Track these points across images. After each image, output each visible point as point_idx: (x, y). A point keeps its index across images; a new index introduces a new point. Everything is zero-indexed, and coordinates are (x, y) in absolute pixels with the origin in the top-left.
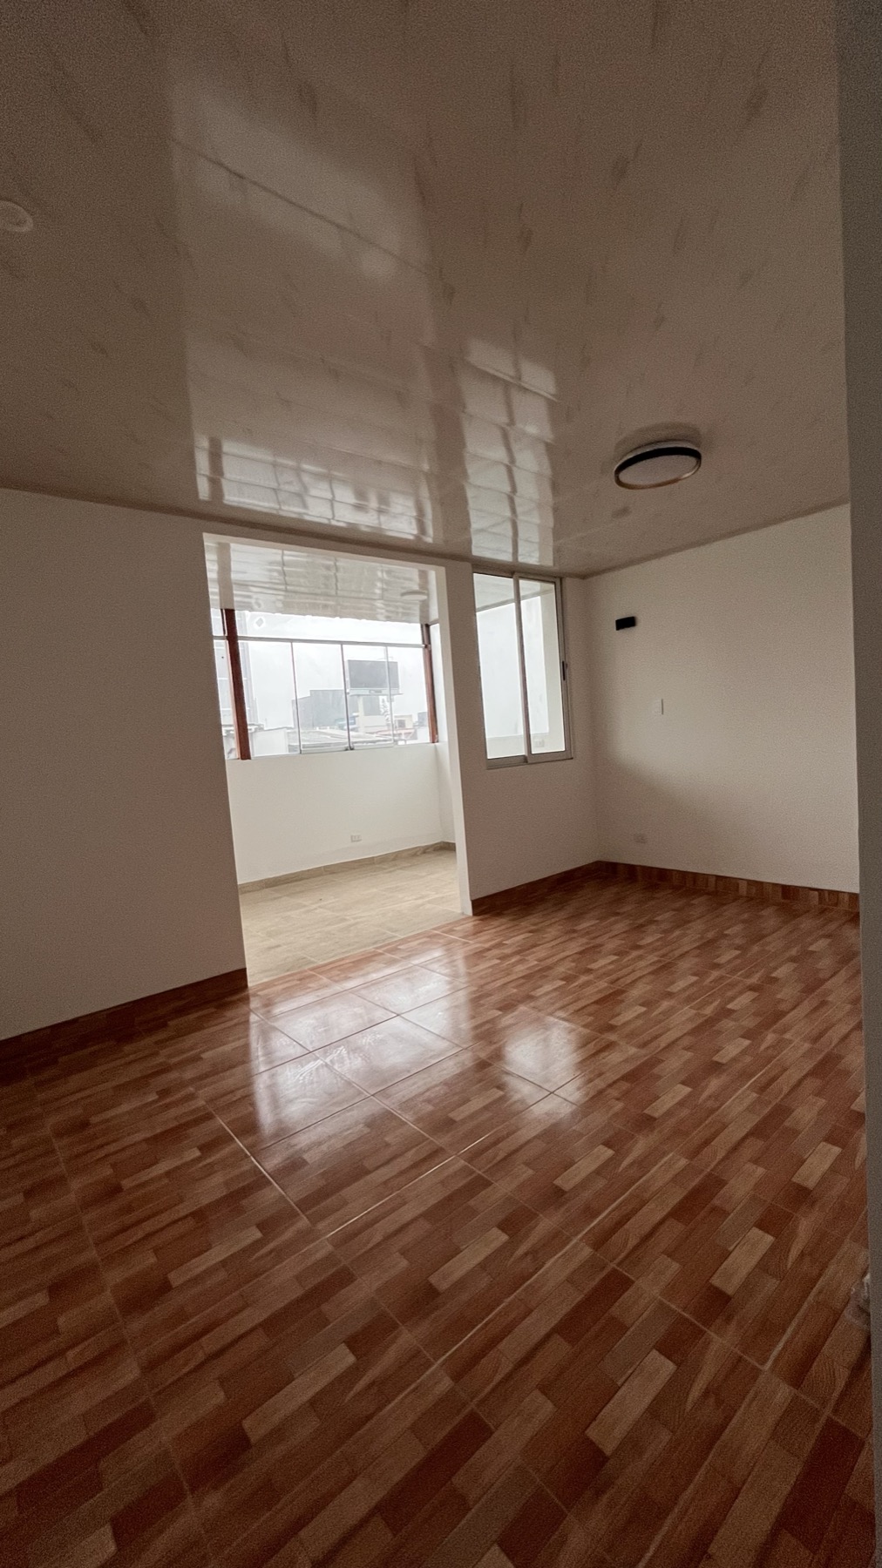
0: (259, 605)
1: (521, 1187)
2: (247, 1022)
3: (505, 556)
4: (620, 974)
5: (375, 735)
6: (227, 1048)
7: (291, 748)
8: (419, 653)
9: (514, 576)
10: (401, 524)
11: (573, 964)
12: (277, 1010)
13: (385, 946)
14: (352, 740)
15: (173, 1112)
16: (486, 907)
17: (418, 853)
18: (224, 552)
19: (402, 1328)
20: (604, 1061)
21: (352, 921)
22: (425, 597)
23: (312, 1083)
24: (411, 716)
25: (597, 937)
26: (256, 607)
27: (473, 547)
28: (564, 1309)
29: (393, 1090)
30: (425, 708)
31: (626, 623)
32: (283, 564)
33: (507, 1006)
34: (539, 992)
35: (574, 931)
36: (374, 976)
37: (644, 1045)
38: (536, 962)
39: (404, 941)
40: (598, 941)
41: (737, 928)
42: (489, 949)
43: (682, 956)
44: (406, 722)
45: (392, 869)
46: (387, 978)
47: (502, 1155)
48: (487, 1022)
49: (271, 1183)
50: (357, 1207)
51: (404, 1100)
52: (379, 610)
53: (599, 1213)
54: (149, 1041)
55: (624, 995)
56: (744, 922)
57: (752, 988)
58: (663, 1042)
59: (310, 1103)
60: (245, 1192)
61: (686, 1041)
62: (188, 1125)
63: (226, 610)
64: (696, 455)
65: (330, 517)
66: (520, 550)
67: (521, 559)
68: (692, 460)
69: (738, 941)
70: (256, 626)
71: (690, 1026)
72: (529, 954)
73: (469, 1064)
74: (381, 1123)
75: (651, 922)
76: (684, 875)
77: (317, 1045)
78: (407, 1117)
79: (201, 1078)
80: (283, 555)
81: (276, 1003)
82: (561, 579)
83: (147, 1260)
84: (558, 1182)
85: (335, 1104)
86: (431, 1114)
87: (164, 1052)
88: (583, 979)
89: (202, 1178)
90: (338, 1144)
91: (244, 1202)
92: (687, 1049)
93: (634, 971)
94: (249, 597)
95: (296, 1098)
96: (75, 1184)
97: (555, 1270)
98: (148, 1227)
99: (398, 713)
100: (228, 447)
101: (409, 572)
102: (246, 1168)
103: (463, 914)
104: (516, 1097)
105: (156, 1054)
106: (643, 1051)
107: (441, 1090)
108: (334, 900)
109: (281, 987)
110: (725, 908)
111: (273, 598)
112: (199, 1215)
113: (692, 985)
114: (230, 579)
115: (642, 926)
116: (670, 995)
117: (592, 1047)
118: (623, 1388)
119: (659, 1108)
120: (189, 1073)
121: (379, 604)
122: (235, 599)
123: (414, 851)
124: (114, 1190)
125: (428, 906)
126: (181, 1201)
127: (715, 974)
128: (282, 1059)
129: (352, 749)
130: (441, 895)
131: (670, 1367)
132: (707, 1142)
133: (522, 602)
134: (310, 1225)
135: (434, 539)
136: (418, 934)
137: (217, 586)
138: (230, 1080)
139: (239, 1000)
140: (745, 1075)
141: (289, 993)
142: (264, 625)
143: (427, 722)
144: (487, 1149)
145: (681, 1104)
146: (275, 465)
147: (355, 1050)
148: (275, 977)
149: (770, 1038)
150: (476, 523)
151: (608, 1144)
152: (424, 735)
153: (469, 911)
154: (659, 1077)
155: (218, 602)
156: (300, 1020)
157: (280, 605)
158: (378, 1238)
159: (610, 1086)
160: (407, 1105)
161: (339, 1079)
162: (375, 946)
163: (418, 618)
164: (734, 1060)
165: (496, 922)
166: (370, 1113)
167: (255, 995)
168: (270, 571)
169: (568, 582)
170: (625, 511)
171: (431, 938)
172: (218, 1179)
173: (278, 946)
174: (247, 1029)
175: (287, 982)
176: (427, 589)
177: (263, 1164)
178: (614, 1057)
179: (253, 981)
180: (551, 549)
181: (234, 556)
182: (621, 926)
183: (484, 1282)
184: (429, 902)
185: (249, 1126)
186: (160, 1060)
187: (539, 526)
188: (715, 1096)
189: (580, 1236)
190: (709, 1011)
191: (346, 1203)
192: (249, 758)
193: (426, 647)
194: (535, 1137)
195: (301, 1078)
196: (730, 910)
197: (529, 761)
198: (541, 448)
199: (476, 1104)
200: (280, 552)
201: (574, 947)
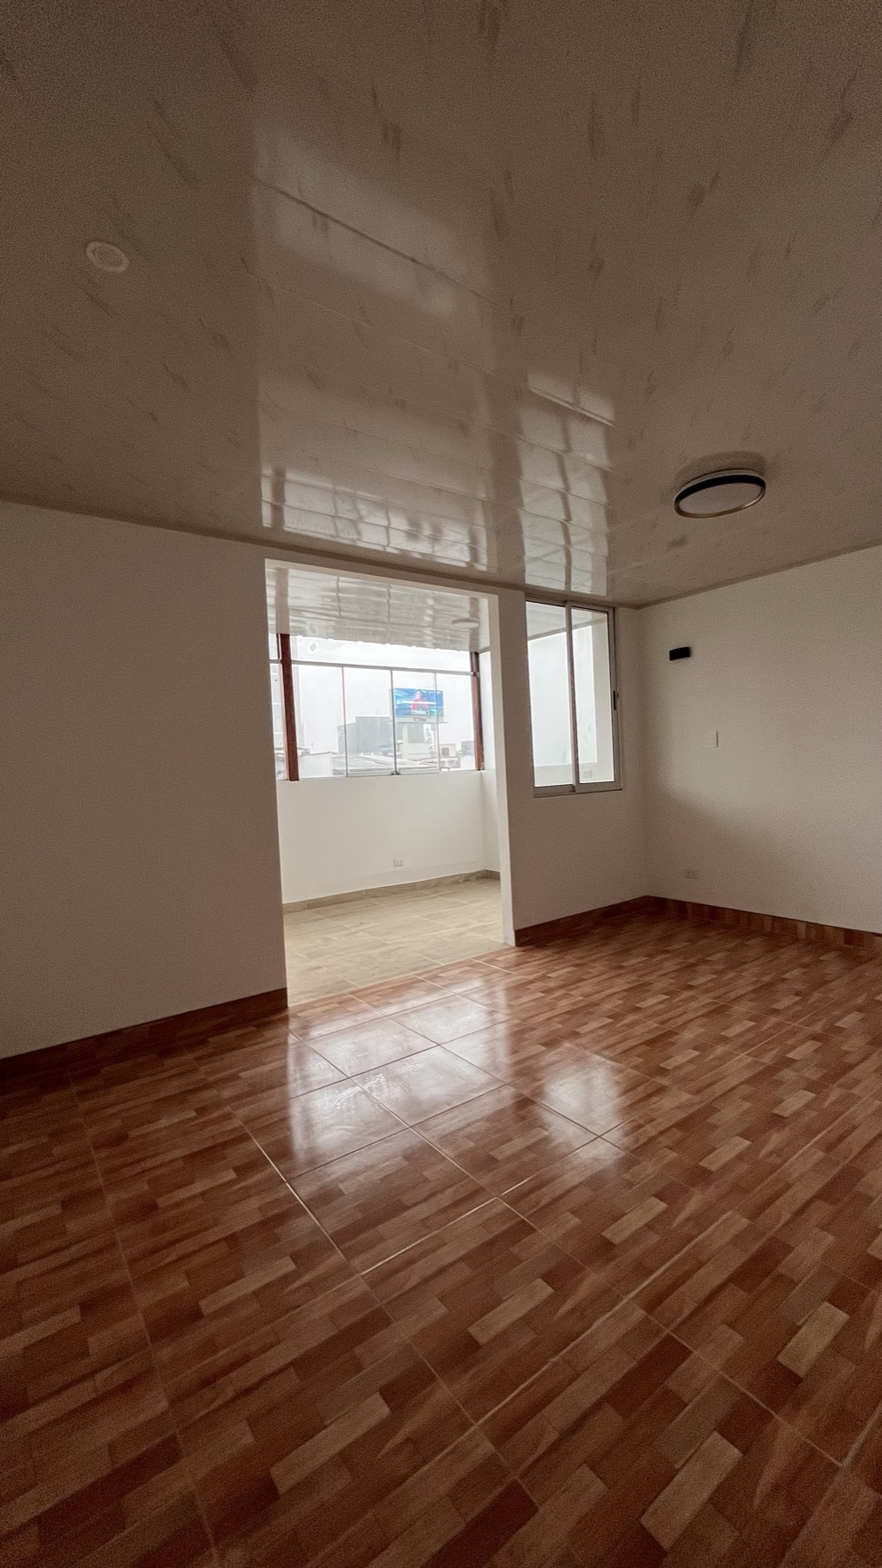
0: (314, 631)
1: (567, 1236)
2: (285, 1043)
3: (559, 586)
4: (671, 1014)
5: (419, 762)
6: (266, 1068)
7: (336, 772)
8: (467, 681)
9: (566, 605)
10: (454, 551)
11: (621, 1002)
12: (315, 1033)
13: (425, 973)
14: (398, 766)
15: (209, 1131)
16: (530, 937)
17: (461, 881)
18: (282, 576)
19: (440, 1381)
20: (655, 1106)
21: (394, 947)
22: (476, 625)
23: (349, 1110)
24: (454, 745)
25: (644, 975)
26: (309, 632)
27: (526, 576)
28: (616, 1376)
29: (432, 1122)
30: (471, 736)
31: (681, 653)
32: (338, 590)
33: (551, 1043)
34: (583, 1030)
35: (621, 967)
36: (415, 1003)
37: (699, 1091)
38: (581, 998)
39: (445, 969)
40: (648, 978)
41: (796, 972)
42: (531, 982)
43: (737, 999)
44: (450, 750)
45: (433, 896)
46: (428, 1005)
47: (546, 1200)
48: (531, 1057)
49: (306, 1213)
50: (395, 1243)
51: (444, 1133)
52: (428, 638)
53: (651, 1272)
54: (189, 1056)
55: (676, 1037)
56: (804, 966)
57: (815, 1037)
58: (718, 1089)
59: (346, 1130)
60: (281, 1218)
61: (746, 1090)
62: (225, 1145)
63: (281, 635)
64: (760, 483)
65: (386, 544)
66: (574, 579)
67: (573, 589)
68: (756, 488)
69: (799, 987)
70: (309, 650)
71: (747, 1075)
72: (574, 989)
73: (509, 1102)
74: (419, 1156)
75: (704, 961)
76: (737, 914)
77: (355, 1071)
78: (446, 1152)
79: (239, 1097)
80: (338, 581)
81: (314, 1026)
82: (614, 609)
83: (178, 1284)
84: (607, 1234)
85: (374, 1134)
86: (472, 1151)
87: (203, 1069)
88: (631, 1018)
89: (236, 1202)
90: (375, 1176)
91: (278, 1231)
92: (746, 1098)
93: (685, 1013)
94: (302, 622)
95: (333, 1125)
96: (111, 1198)
97: (605, 1331)
98: (182, 1248)
99: (444, 741)
100: (290, 476)
101: (459, 599)
102: (282, 1194)
103: (505, 943)
104: (560, 1140)
105: (195, 1070)
106: (698, 1098)
107: (482, 1126)
108: (374, 925)
109: (319, 1010)
110: (782, 950)
111: (325, 623)
112: (232, 1239)
113: (749, 1030)
114: (287, 604)
115: (692, 966)
116: (725, 1040)
117: (641, 1091)
118: (682, 1473)
119: (713, 1162)
120: (227, 1093)
121: (427, 631)
122: (291, 624)
123: (457, 878)
124: (150, 1208)
125: (470, 934)
126: (216, 1224)
127: (773, 1020)
128: (320, 1082)
129: (398, 774)
130: (482, 924)
131: (734, 1453)
132: (770, 1201)
133: (574, 632)
134: (345, 1260)
135: (488, 566)
136: (460, 963)
137: (275, 612)
138: (268, 1101)
139: (278, 1020)
140: (810, 1132)
141: (328, 1016)
142: (317, 650)
143: (473, 749)
144: (531, 1191)
145: (740, 1158)
146: (335, 493)
147: (394, 1078)
148: (316, 999)
149: (835, 1093)
150: (531, 550)
151: (660, 1196)
152: (469, 763)
153: (512, 941)
154: (715, 1127)
155: (275, 627)
156: (339, 1044)
157: (331, 631)
158: (414, 1280)
159: (662, 1133)
160: (446, 1139)
161: (377, 1108)
162: (415, 973)
163: (467, 646)
164: (798, 1114)
165: (539, 954)
166: (408, 1146)
167: (295, 1016)
168: (323, 597)
169: (621, 612)
170: (682, 542)
171: (472, 967)
172: (254, 1203)
173: (319, 967)
174: (285, 1051)
175: (326, 1005)
176: (478, 617)
177: (298, 1192)
178: (666, 1103)
179: (294, 1002)
180: (605, 579)
181: (291, 583)
182: (670, 965)
183: (526, 1338)
184: (471, 930)
185: (283, 1152)
186: (200, 1075)
187: (593, 555)
188: (777, 1152)
189: (632, 1294)
190: (767, 1059)
191: (382, 1239)
192: (298, 780)
193: (475, 675)
194: (581, 1183)
195: (339, 1104)
196: (789, 954)
197: (577, 791)
198: (597, 476)
199: (518, 1144)
200: (335, 578)
201: (621, 984)
